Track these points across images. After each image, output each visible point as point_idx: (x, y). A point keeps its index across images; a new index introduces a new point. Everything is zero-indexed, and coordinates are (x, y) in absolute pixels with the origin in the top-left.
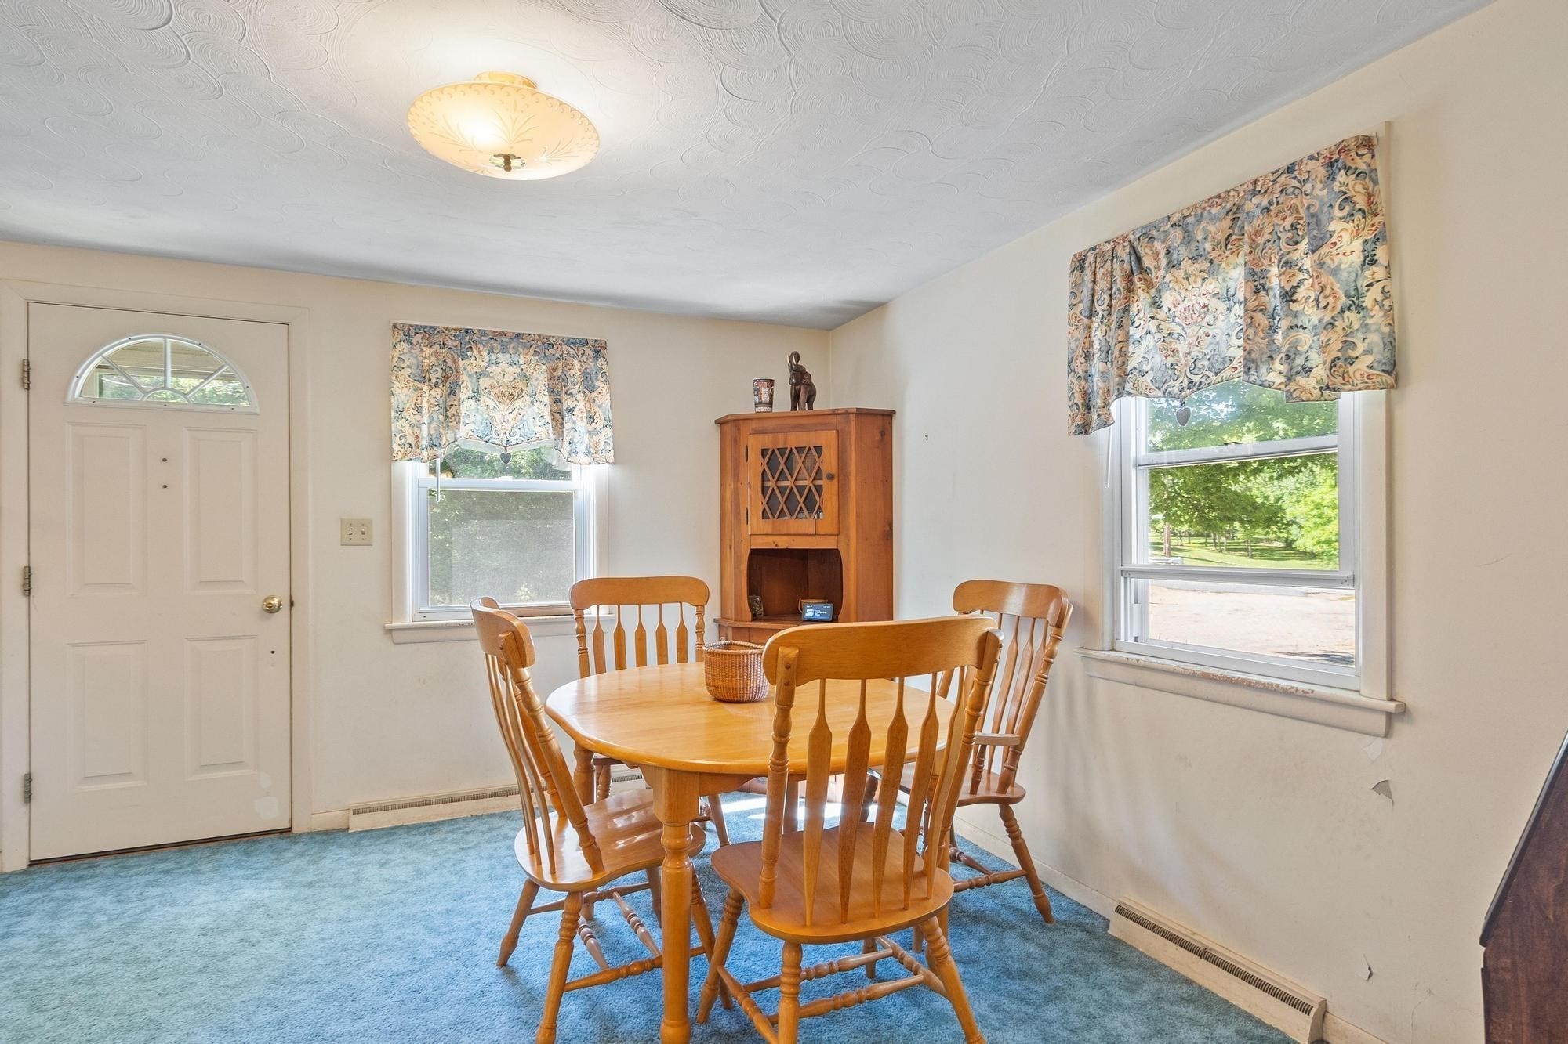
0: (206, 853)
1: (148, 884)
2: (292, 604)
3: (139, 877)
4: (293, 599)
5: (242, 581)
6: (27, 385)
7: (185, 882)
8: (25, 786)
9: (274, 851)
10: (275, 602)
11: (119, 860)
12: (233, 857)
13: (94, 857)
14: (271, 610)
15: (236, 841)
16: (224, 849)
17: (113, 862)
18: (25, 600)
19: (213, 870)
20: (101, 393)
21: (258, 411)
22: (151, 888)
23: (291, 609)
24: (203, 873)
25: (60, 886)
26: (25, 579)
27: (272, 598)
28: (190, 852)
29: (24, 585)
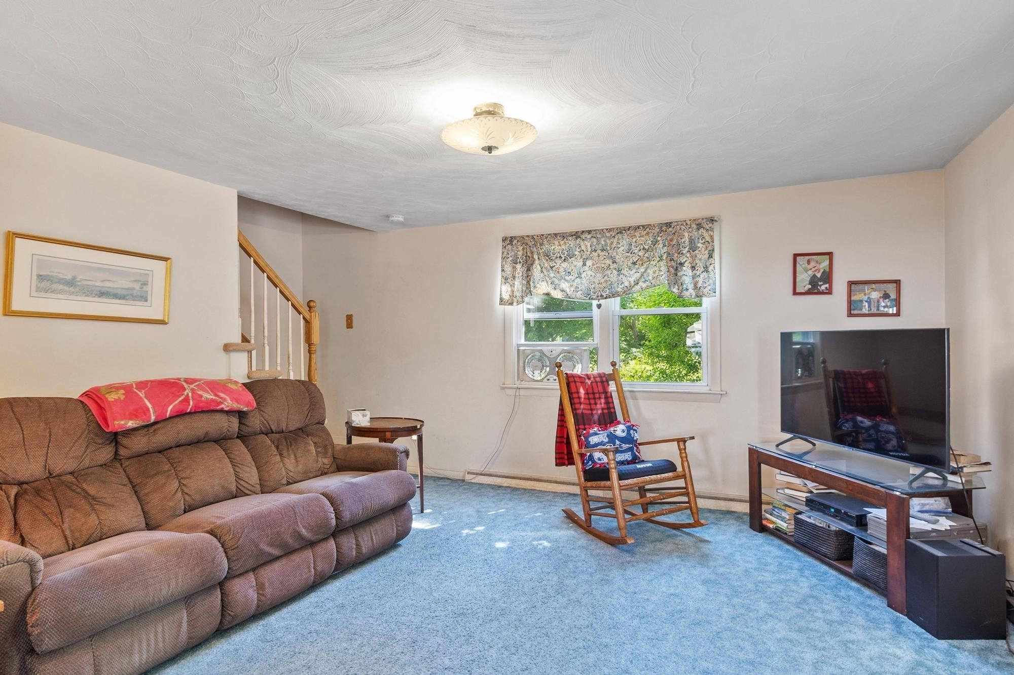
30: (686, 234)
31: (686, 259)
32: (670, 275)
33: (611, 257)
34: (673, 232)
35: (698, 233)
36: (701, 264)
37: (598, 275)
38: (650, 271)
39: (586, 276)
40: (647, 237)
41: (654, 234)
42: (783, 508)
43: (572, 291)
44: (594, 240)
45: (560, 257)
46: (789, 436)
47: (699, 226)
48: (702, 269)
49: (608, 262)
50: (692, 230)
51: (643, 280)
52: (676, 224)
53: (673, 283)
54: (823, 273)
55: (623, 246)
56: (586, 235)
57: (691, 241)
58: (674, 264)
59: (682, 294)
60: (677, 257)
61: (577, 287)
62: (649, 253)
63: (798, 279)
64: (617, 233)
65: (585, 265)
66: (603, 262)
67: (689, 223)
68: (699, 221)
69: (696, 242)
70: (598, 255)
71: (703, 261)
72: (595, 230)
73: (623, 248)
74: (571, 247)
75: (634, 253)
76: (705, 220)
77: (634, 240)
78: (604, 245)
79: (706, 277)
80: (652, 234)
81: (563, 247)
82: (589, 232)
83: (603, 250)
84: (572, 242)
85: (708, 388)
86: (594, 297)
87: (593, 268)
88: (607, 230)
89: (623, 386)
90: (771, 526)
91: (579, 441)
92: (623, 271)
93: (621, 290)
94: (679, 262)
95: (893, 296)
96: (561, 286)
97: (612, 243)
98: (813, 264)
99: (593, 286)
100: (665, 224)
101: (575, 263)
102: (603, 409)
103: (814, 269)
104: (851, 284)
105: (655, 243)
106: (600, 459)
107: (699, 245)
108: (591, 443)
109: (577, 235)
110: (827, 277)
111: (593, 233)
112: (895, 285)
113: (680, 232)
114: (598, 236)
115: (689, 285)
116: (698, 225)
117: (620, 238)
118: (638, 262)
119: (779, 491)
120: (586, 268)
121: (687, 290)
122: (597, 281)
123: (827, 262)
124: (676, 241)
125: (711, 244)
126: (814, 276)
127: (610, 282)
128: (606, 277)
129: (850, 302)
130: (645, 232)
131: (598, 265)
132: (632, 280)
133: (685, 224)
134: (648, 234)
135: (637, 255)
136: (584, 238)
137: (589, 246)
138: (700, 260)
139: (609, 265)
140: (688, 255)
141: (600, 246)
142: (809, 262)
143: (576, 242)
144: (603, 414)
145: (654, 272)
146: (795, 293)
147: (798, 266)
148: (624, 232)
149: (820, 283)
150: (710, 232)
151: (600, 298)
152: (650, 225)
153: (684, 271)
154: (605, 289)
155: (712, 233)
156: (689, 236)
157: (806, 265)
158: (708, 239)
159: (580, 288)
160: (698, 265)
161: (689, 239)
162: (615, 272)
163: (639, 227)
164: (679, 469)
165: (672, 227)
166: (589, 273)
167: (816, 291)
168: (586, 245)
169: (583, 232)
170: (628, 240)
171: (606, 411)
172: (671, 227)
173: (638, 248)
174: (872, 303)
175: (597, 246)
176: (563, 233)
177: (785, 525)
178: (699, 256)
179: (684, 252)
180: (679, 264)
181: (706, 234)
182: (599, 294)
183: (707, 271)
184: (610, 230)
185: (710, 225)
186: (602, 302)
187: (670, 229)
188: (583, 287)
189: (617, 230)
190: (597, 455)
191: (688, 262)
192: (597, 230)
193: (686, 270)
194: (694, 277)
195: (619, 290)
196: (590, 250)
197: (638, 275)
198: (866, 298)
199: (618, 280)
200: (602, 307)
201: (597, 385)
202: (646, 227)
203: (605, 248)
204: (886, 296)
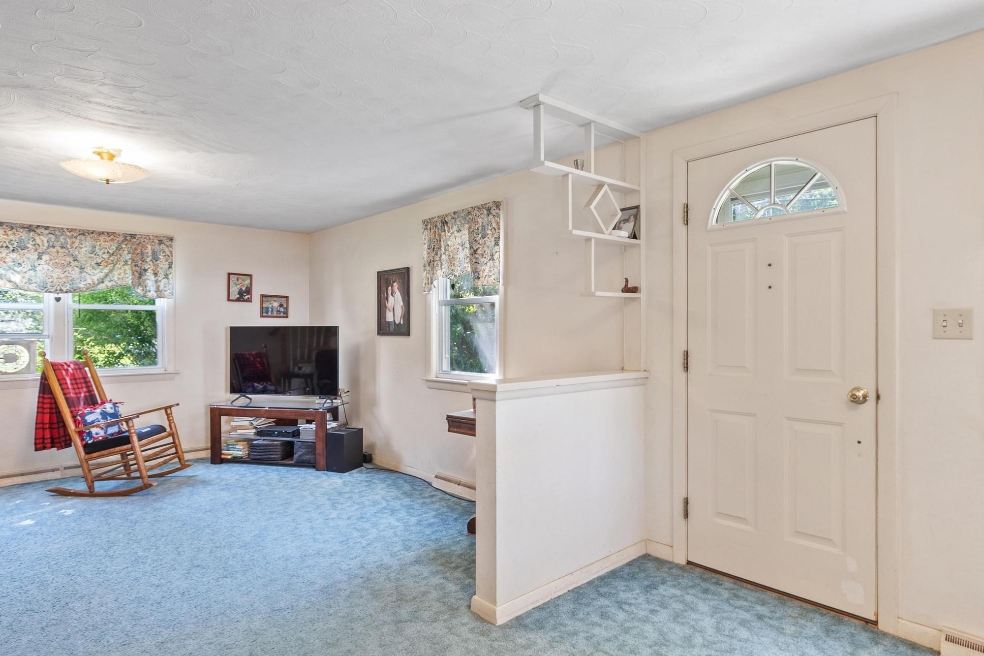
0: (795, 612)
1: (743, 623)
2: (878, 397)
3: (740, 612)
4: (879, 392)
5: (831, 371)
6: (686, 222)
7: (767, 636)
8: (684, 506)
9: (852, 643)
10: (860, 394)
11: (736, 587)
12: (815, 629)
13: (723, 575)
14: (856, 401)
15: (825, 611)
16: (811, 615)
17: (732, 586)
18: (685, 374)
19: (794, 636)
20: (734, 218)
21: (845, 209)
22: (742, 628)
23: (877, 403)
24: (785, 634)
25: (693, 591)
26: (685, 359)
27: (858, 389)
28: (784, 604)
29: (684, 363)
30: (149, 247)
31: (149, 266)
32: (134, 278)
33: (72, 255)
34: (138, 243)
35: (160, 248)
36: (162, 272)
37: (57, 270)
38: (115, 273)
39: (41, 269)
40: (111, 243)
41: (118, 241)
42: (236, 443)
43: (24, 283)
44: (53, 236)
45: (7, 247)
46: (238, 395)
47: (161, 242)
48: (163, 276)
49: (69, 259)
50: (155, 245)
51: (109, 280)
52: (140, 236)
53: (137, 285)
54: (246, 288)
55: (86, 247)
56: (43, 230)
57: (154, 253)
58: (138, 269)
59: (146, 294)
60: (141, 264)
61: (29, 280)
62: (114, 257)
63: (231, 291)
64: (79, 235)
65: (41, 259)
66: (63, 258)
67: (152, 238)
68: (161, 238)
69: (158, 254)
70: (57, 251)
71: (163, 270)
72: (54, 227)
73: (85, 249)
74: (22, 239)
75: (98, 255)
76: (165, 238)
77: (98, 243)
78: (63, 243)
79: (166, 282)
80: (117, 241)
81: (12, 237)
82: (47, 228)
83: (62, 247)
84: (23, 235)
85: (164, 369)
86: (52, 290)
87: (51, 263)
88: (68, 229)
89: (98, 372)
90: (229, 457)
91: (75, 421)
92: (85, 270)
93: (83, 286)
94: (143, 268)
95: (285, 306)
96: (8, 277)
97: (73, 243)
98: (240, 281)
99: (51, 280)
100: (130, 235)
101: (28, 255)
102: (85, 393)
103: (241, 285)
104: (263, 296)
105: (119, 248)
106: (97, 434)
107: (160, 257)
108: (88, 421)
109: (30, 228)
110: (249, 291)
111: (50, 229)
112: (286, 299)
113: (144, 243)
114: (57, 233)
115: (151, 287)
116: (159, 241)
117: (83, 239)
118: (102, 264)
119: (230, 434)
120: (42, 262)
121: (150, 291)
122: (55, 276)
123: (248, 281)
124: (140, 250)
125: (171, 257)
126: (241, 289)
127: (71, 278)
128: (67, 273)
129: (262, 308)
130: (110, 238)
131: (56, 261)
132: (95, 278)
133: (148, 238)
134: (112, 240)
135: (100, 257)
136: (39, 233)
137: (45, 241)
138: (161, 268)
139: (70, 262)
140: (151, 263)
141: (60, 243)
142: (238, 279)
143: (29, 235)
144: (85, 396)
145: (119, 274)
146: (229, 300)
147: (231, 281)
148: (87, 234)
149: (245, 294)
150: (170, 248)
151: (58, 291)
152: (115, 233)
153: (148, 276)
154: (65, 284)
155: (171, 249)
156: (152, 248)
157: (236, 281)
158: (168, 253)
159: (34, 281)
160: (160, 273)
161: (152, 251)
162: (78, 270)
163: (103, 233)
164: (168, 429)
165: (137, 238)
166: (46, 267)
167: (242, 299)
168: (43, 240)
169: (39, 226)
170: (91, 242)
171: (87, 394)
172: (135, 238)
173: (102, 251)
174: (274, 309)
175: (55, 243)
176: (12, 223)
177: (241, 453)
178: (160, 266)
179: (148, 260)
180: (144, 270)
181: (166, 249)
182: (59, 288)
183: (168, 278)
184: (72, 230)
185: (170, 243)
186: (60, 295)
187: (134, 240)
188: (38, 280)
189: (80, 231)
190: (94, 430)
191: (151, 269)
192: (56, 227)
193: (149, 275)
194: (156, 282)
195: (81, 286)
196: (46, 245)
197: (102, 275)
198: (270, 306)
199: (81, 277)
200: (61, 301)
201: (77, 372)
202: (111, 234)
203: (64, 246)
204: (281, 305)
